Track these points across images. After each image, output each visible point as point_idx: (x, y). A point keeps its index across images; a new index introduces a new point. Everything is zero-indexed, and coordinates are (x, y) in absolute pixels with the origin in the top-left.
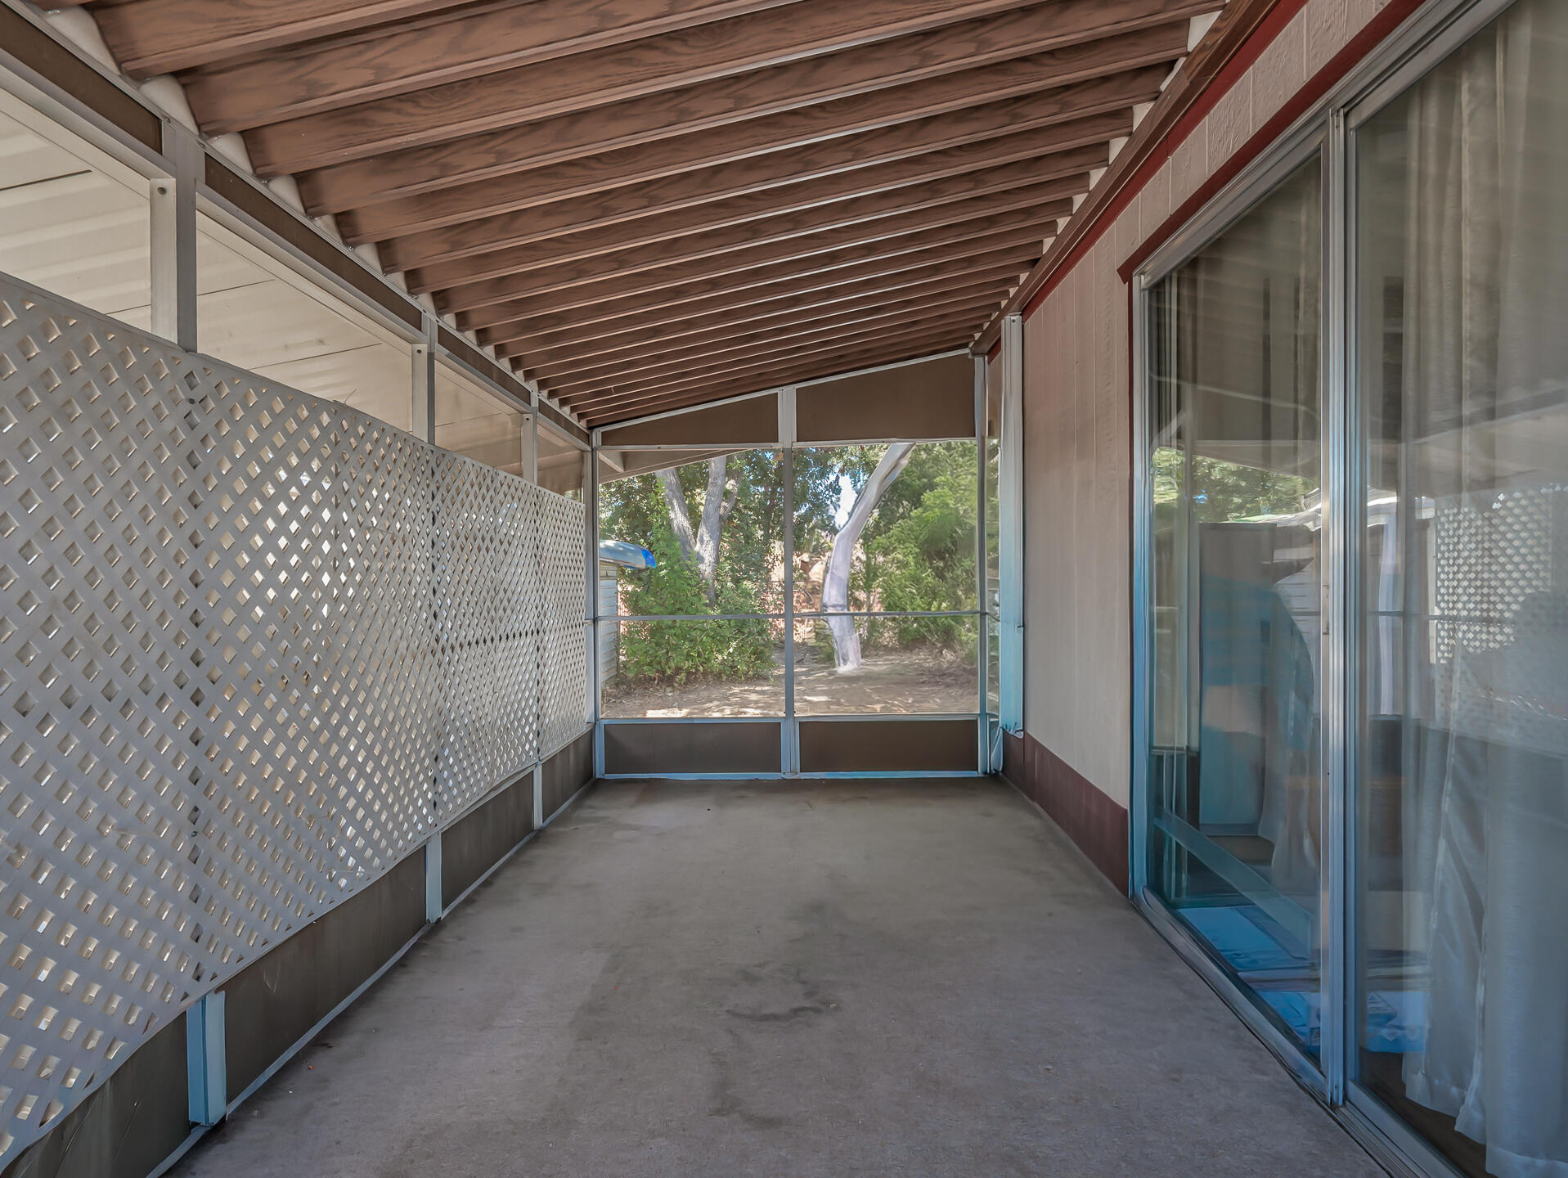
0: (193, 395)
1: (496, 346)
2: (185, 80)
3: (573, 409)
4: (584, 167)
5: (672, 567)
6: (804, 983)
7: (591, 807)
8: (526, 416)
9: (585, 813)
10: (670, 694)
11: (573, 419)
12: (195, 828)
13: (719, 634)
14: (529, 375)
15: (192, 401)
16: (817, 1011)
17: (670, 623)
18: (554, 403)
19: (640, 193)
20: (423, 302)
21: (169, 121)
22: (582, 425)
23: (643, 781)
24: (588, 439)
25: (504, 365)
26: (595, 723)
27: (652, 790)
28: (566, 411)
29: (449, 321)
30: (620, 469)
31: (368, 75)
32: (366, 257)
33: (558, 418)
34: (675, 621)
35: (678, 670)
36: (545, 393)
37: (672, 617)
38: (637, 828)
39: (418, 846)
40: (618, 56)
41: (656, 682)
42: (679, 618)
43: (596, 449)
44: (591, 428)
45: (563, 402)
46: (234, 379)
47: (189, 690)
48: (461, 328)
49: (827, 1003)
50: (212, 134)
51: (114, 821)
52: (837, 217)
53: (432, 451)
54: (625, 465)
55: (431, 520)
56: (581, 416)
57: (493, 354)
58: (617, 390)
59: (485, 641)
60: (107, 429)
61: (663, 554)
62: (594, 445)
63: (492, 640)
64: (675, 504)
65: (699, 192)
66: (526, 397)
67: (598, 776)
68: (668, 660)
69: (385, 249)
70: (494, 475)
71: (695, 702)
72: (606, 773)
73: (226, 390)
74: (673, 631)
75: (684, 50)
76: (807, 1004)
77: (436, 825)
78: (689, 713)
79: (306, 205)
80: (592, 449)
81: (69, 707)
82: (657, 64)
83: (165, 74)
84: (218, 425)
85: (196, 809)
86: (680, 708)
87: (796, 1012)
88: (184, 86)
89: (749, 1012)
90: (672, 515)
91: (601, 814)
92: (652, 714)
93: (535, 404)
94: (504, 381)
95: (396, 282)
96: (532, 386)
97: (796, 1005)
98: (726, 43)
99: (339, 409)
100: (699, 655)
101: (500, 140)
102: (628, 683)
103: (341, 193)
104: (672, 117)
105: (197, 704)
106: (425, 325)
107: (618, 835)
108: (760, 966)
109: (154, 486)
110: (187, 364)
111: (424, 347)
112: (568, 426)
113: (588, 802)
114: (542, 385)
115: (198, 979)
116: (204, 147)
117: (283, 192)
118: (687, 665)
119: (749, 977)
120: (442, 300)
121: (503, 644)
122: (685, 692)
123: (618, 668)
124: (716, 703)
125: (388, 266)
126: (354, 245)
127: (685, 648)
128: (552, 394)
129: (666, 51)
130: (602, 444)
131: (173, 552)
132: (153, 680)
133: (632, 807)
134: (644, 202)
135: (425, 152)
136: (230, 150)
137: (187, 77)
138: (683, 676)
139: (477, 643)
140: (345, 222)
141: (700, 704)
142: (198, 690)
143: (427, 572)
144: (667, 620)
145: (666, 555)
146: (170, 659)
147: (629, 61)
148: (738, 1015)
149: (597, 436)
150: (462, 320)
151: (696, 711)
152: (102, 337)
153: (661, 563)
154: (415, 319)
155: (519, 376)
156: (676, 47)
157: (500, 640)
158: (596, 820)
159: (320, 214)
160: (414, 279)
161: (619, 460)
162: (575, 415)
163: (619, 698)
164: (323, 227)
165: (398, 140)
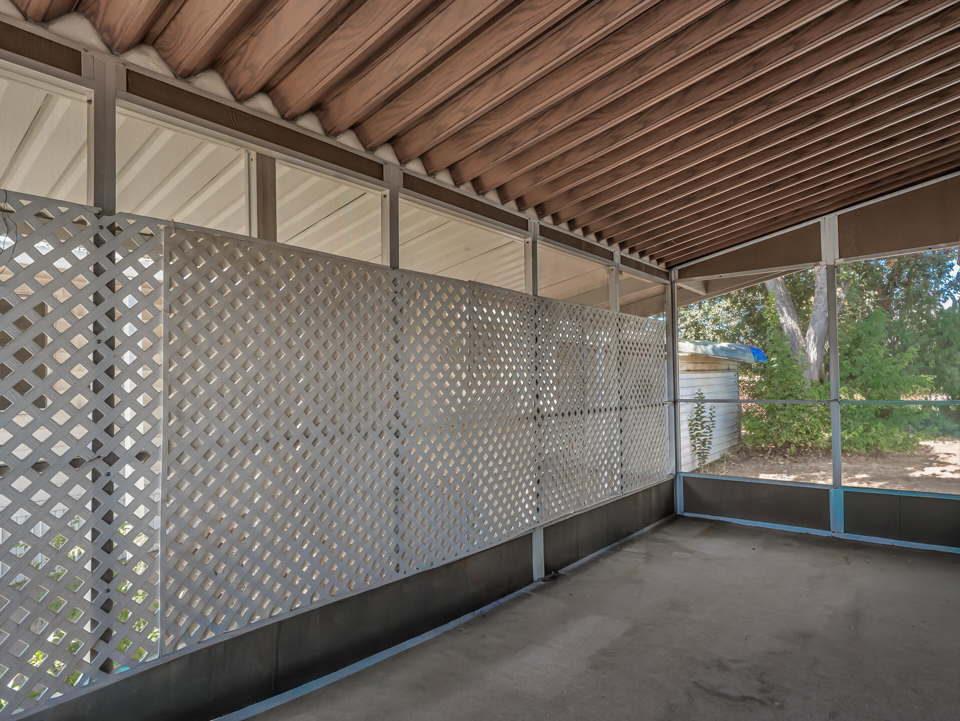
0: (396, 289)
1: (582, 228)
2: (392, 143)
3: (651, 258)
4: (593, 119)
5: (782, 362)
6: (763, 682)
7: (666, 533)
8: (611, 268)
9: (660, 536)
10: (782, 463)
11: (653, 264)
12: (397, 497)
13: (825, 416)
14: (610, 241)
15: (396, 292)
16: (762, 703)
17: (781, 406)
18: (635, 257)
19: (637, 121)
20: (530, 215)
21: (386, 164)
22: (662, 267)
23: (711, 521)
24: (667, 276)
25: (591, 239)
26: (676, 475)
27: (716, 529)
28: (645, 260)
29: (548, 221)
30: (703, 293)
31: (461, 115)
32: (492, 198)
33: (638, 266)
34: (785, 405)
35: (788, 444)
36: (626, 250)
37: (784, 402)
38: (691, 552)
39: (526, 532)
40: (587, 56)
41: (770, 452)
42: (789, 402)
43: (674, 282)
44: (670, 267)
45: (642, 254)
46: (416, 278)
47: (394, 430)
48: (557, 223)
49: (772, 700)
50: (406, 163)
51: (361, 488)
52: (804, 90)
53: (535, 300)
54: (707, 290)
55: (535, 340)
56: (659, 261)
57: (582, 234)
58: (677, 241)
59: (575, 413)
60: (358, 310)
61: (774, 352)
62: (673, 279)
63: (582, 413)
64: (785, 312)
65: (677, 109)
66: (610, 256)
67: (679, 513)
68: (779, 436)
69: (501, 190)
70: (582, 309)
71: (804, 470)
72: (685, 511)
73: (412, 284)
74: (783, 412)
75: (628, 37)
76: (758, 697)
77: (538, 522)
78: (796, 479)
79: (455, 180)
80: (672, 283)
81: (343, 434)
82: (611, 52)
83: (385, 143)
84: (408, 302)
85: (397, 488)
86: (789, 474)
87: (745, 698)
88: (393, 145)
89: (709, 687)
90: (782, 320)
91: (670, 538)
92: (762, 476)
93: (617, 259)
94: (590, 249)
95: (511, 207)
96: (615, 248)
97: (747, 694)
98: (653, 23)
99: (472, 284)
100: (808, 432)
101: (540, 120)
102: (747, 451)
103: (471, 170)
104: (636, 75)
105: (398, 437)
106: (531, 226)
107: (676, 554)
108: (733, 661)
109: (378, 334)
110: (393, 274)
111: (530, 239)
112: (648, 270)
113: (665, 529)
114: (622, 246)
115: (398, 571)
116: (402, 170)
117: (444, 179)
118: (796, 440)
119: (721, 666)
120: (540, 210)
121: (591, 416)
122: (796, 462)
123: (740, 439)
124: (823, 473)
125: (504, 200)
126: (483, 194)
127: (794, 427)
128: (632, 251)
129: (615, 43)
130: (679, 278)
131: (386, 365)
132: (377, 424)
133: (695, 537)
134: (641, 126)
135: (504, 139)
136: (415, 168)
137: (393, 141)
138: (793, 448)
139: (569, 414)
140: (477, 183)
141: (807, 472)
142: (398, 430)
143: (531, 371)
144: (779, 404)
145: (777, 352)
146: (385, 415)
147: (594, 57)
148: (700, 687)
149: (674, 273)
150: (556, 218)
151: (803, 478)
152: (357, 270)
153: (772, 359)
154: (523, 225)
155: (603, 244)
156: (621, 38)
157: (589, 412)
158: (665, 541)
159: (462, 183)
160: (521, 203)
161: (703, 287)
162: (654, 261)
163: (738, 463)
164: (466, 190)
165: (485, 139)
